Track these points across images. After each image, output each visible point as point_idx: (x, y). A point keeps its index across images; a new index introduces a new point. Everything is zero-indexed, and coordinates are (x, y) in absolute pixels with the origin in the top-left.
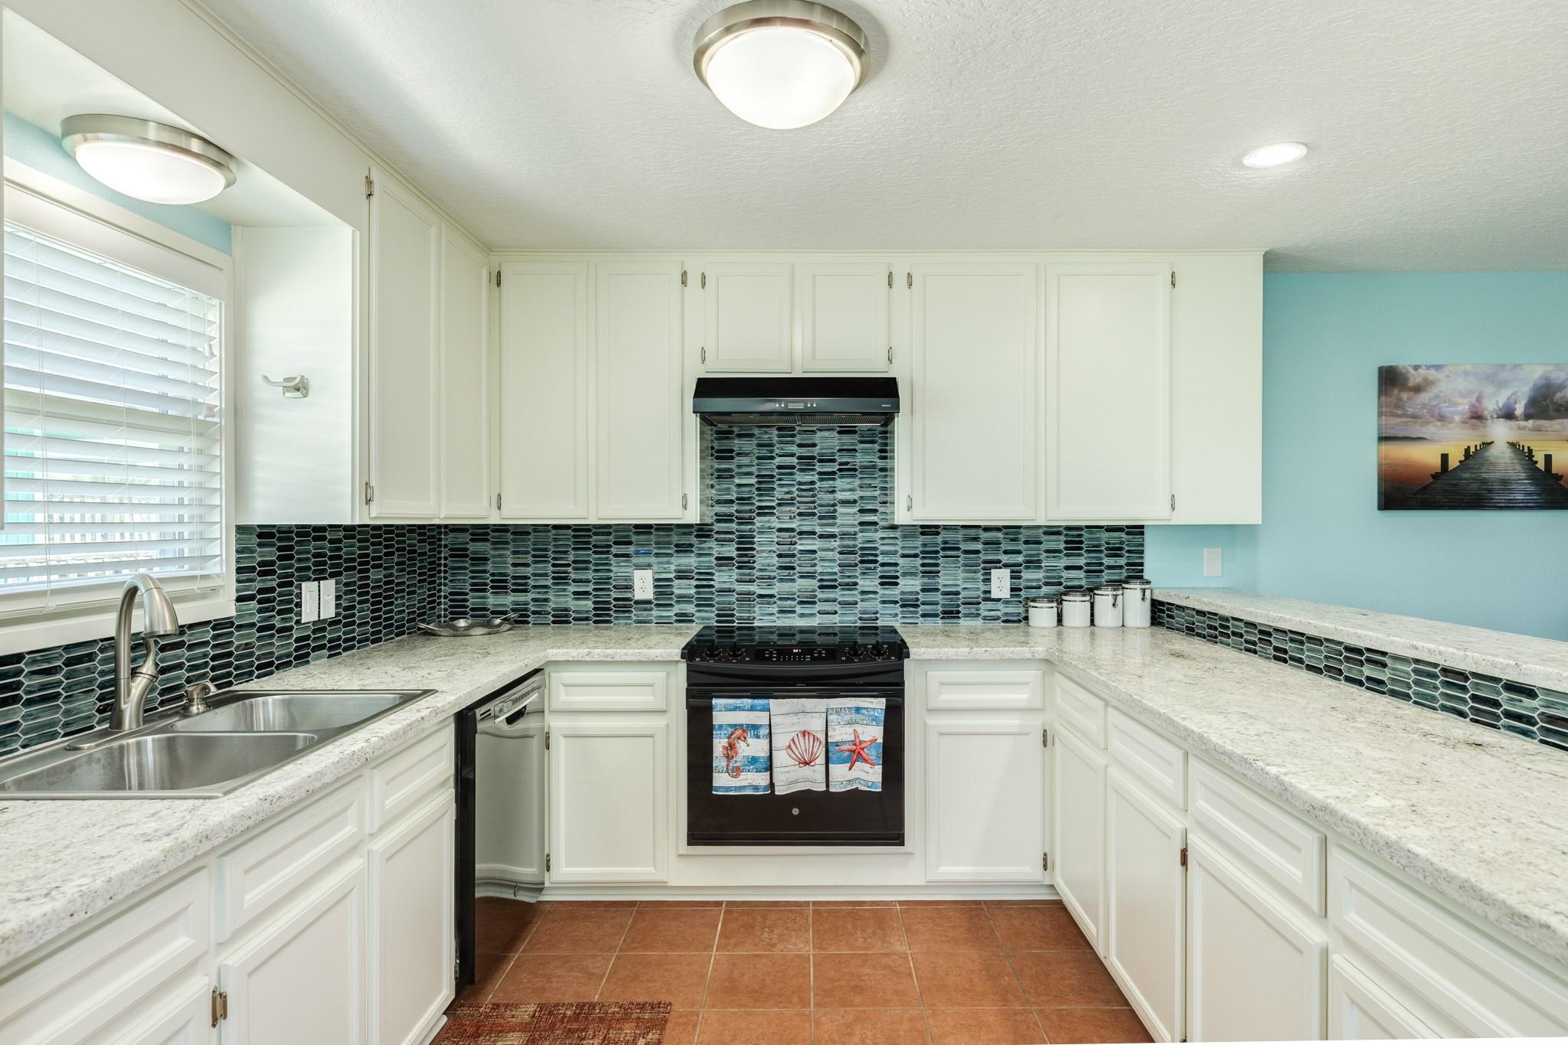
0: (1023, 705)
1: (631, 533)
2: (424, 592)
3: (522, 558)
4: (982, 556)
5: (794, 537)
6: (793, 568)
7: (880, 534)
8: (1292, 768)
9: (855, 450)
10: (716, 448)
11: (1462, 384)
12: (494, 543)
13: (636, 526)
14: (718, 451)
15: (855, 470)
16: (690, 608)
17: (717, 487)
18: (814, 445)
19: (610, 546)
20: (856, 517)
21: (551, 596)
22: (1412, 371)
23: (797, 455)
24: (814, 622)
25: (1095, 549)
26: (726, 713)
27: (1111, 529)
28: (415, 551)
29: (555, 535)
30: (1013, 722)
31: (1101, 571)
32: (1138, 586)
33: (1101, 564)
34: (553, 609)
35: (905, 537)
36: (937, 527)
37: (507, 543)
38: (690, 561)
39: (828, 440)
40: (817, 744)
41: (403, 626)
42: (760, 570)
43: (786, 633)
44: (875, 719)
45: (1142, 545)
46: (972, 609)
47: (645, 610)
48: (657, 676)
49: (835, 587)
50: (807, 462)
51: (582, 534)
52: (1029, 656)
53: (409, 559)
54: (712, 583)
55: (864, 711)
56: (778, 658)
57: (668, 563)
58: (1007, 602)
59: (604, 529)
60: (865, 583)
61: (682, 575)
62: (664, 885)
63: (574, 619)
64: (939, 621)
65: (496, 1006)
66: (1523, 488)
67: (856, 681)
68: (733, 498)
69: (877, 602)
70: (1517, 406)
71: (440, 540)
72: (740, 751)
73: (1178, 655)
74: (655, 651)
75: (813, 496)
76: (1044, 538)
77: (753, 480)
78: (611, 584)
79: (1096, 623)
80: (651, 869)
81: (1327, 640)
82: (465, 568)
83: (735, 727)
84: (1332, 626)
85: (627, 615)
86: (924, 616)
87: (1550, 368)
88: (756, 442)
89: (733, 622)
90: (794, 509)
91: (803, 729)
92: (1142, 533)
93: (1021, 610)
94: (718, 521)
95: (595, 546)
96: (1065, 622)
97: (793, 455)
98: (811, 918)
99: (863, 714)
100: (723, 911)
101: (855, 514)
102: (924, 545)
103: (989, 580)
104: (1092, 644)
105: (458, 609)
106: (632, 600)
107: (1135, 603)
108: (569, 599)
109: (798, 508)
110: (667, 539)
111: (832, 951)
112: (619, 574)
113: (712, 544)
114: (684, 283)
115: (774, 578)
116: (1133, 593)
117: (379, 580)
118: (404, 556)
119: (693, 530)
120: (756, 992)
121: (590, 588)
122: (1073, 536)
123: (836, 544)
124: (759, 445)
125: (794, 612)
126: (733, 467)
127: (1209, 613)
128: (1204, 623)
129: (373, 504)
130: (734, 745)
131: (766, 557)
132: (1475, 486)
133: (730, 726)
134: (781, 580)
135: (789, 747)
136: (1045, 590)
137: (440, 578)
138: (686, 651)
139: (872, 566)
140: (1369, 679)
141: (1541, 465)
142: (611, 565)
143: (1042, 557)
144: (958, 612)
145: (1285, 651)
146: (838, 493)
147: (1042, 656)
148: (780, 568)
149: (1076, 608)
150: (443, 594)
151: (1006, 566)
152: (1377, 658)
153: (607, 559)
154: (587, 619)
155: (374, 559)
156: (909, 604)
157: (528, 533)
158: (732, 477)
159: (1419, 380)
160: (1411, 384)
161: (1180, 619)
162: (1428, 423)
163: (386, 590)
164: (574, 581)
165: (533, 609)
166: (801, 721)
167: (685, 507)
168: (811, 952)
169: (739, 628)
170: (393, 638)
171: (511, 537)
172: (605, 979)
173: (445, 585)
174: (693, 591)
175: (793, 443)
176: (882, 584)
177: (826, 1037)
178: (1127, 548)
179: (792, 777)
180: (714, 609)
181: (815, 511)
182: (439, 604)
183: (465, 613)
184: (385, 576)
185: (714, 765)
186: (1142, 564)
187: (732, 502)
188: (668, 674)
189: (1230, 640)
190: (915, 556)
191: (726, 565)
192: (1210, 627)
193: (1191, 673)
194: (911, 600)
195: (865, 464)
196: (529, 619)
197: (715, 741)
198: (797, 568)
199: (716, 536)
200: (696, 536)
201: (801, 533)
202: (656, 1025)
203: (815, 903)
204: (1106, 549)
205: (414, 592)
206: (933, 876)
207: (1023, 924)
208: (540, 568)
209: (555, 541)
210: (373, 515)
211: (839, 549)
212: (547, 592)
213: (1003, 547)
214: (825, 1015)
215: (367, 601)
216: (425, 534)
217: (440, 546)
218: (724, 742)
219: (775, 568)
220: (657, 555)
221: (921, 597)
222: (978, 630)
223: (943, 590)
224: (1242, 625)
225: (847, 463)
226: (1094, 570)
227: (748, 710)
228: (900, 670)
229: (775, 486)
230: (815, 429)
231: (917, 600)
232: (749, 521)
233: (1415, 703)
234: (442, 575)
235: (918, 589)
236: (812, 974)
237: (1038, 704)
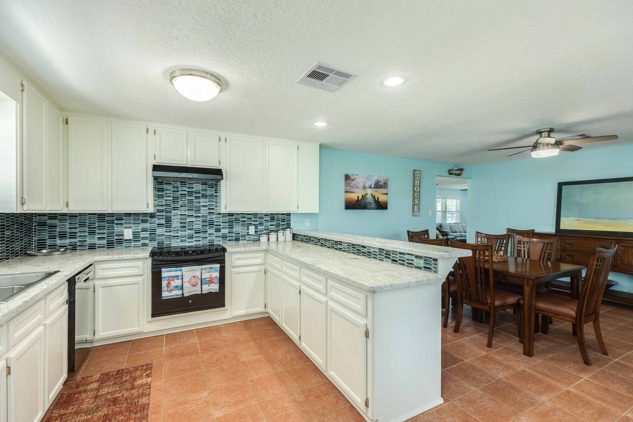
0: (259, 263)
1: (123, 216)
2: (26, 239)
3: (74, 225)
4: (247, 222)
5: (186, 217)
6: (185, 227)
7: (215, 216)
8: (321, 265)
9: (207, 190)
10: (157, 187)
11: (362, 180)
12: (60, 220)
13: (125, 214)
14: (158, 189)
15: (207, 196)
16: (147, 242)
17: (157, 200)
18: (193, 188)
19: (114, 221)
20: (207, 211)
21: (87, 239)
22: (352, 176)
23: (187, 191)
24: (193, 244)
25: (278, 220)
26: (166, 273)
27: (282, 214)
28: (23, 224)
29: (89, 217)
30: (256, 268)
31: (280, 226)
32: (289, 230)
33: (280, 224)
34: (88, 244)
35: (223, 217)
36: (233, 214)
37: (67, 220)
38: (147, 225)
39: (198, 187)
40: (198, 279)
41: (18, 253)
42: (174, 228)
43: (183, 248)
44: (217, 270)
45: (290, 219)
46: (243, 238)
47: (129, 243)
48: (140, 263)
49: (200, 233)
50: (190, 193)
51: (101, 217)
52: (261, 249)
53: (20, 227)
54: (155, 232)
55: (213, 268)
56: (184, 255)
57: (138, 226)
58: (254, 235)
59: (112, 215)
60: (210, 231)
61: (144, 230)
62: (142, 332)
63: (98, 247)
64: (234, 242)
65: (83, 378)
66: (373, 205)
67: (210, 260)
68: (164, 204)
69: (214, 237)
70: (372, 185)
71: (32, 219)
72: (172, 284)
73: (299, 246)
74: (139, 255)
75: (193, 204)
76: (264, 217)
77: (171, 199)
78: (114, 234)
79: (278, 240)
80: (137, 328)
81: (331, 240)
82: (45, 230)
83: (170, 277)
84: (332, 237)
85: (121, 245)
86: (229, 240)
87: (378, 177)
88: (172, 186)
89: (164, 245)
90: (186, 208)
91: (193, 275)
92: (290, 215)
93: (258, 237)
94: (158, 212)
95: (107, 221)
96: (270, 240)
97: (186, 191)
98: (196, 333)
99: (213, 269)
100: (165, 337)
101: (207, 210)
102: (229, 219)
103: (249, 229)
104: (277, 245)
105: (41, 245)
106: (123, 239)
107: (288, 234)
108: (96, 240)
109: (187, 208)
110: (138, 218)
111: (204, 340)
112: (118, 231)
113: (155, 219)
114: (147, 132)
115: (179, 230)
116: (288, 232)
117: (9, 235)
118: (18, 225)
119: (148, 215)
120: (181, 354)
121: (105, 236)
122: (272, 216)
123: (200, 219)
124: (173, 187)
125: (186, 241)
126: (164, 194)
127: (307, 236)
128: (305, 238)
129: (25, 206)
130: (170, 282)
131: (176, 223)
132: (364, 204)
133: (168, 277)
134: (181, 231)
135: (189, 281)
136: (264, 231)
137: (32, 234)
138: (151, 254)
139: (212, 226)
140: (339, 248)
141: (377, 199)
142: (114, 227)
143: (263, 222)
144: (240, 239)
145: (323, 244)
146: (201, 203)
147: (265, 249)
148: (181, 227)
149: (273, 236)
150: (34, 240)
151: (253, 225)
152: (340, 243)
153: (113, 225)
154: (104, 247)
155: (7, 226)
156: (224, 237)
157: (77, 216)
158: (163, 197)
159: (353, 178)
160: (351, 179)
161: (300, 238)
162: (355, 188)
163: (11, 239)
164: (98, 233)
165: (79, 244)
166: (193, 273)
167: (148, 207)
168: (197, 341)
169: (166, 247)
170: (14, 258)
171: (68, 218)
172: (125, 363)
173: (35, 237)
174: (148, 236)
175: (185, 187)
176: (215, 231)
177: (206, 359)
178: (286, 219)
179: (190, 290)
180: (156, 241)
181: (193, 209)
182: (32, 244)
183: (45, 247)
184: (11, 233)
185: (162, 290)
186: (290, 224)
187: (163, 205)
188: (144, 263)
189: (311, 242)
190: (226, 222)
191: (161, 227)
192: (307, 239)
193: (302, 250)
194: (225, 236)
195: (210, 194)
196: (77, 248)
197: (163, 282)
198: (187, 227)
199: (157, 217)
200: (149, 217)
201: (188, 216)
202: (148, 369)
203: (196, 329)
204: (281, 220)
205: (22, 240)
206: (234, 315)
207: (259, 323)
208: (82, 229)
209: (89, 219)
210: (25, 209)
211: (202, 221)
212: (86, 238)
213: (253, 219)
214: (205, 355)
215: (4, 243)
216: (27, 217)
217: (33, 222)
218: (166, 282)
219: (179, 227)
220: (134, 224)
221: (228, 235)
222: (246, 244)
223: (235, 232)
224: (314, 238)
225: (204, 194)
226: (278, 226)
227: (174, 271)
228: (224, 255)
229: (179, 201)
230: (193, 183)
231: (227, 236)
232: (170, 212)
233: (347, 252)
234: (34, 233)
235: (227, 232)
236: (199, 346)
237: (263, 263)
